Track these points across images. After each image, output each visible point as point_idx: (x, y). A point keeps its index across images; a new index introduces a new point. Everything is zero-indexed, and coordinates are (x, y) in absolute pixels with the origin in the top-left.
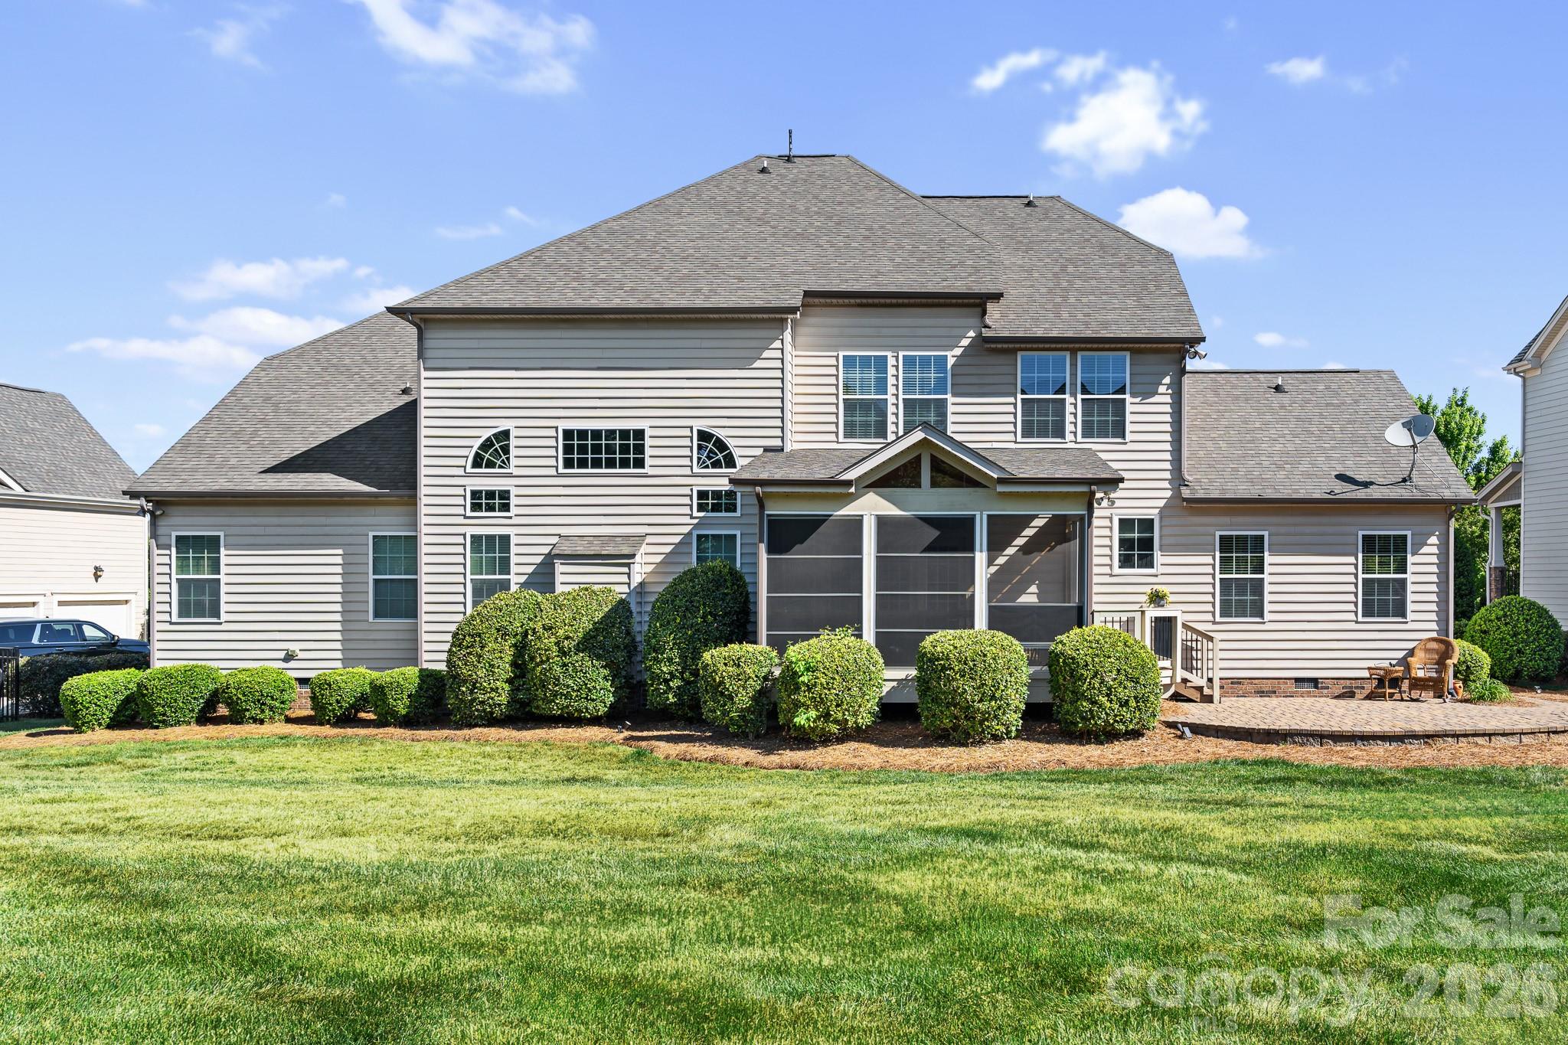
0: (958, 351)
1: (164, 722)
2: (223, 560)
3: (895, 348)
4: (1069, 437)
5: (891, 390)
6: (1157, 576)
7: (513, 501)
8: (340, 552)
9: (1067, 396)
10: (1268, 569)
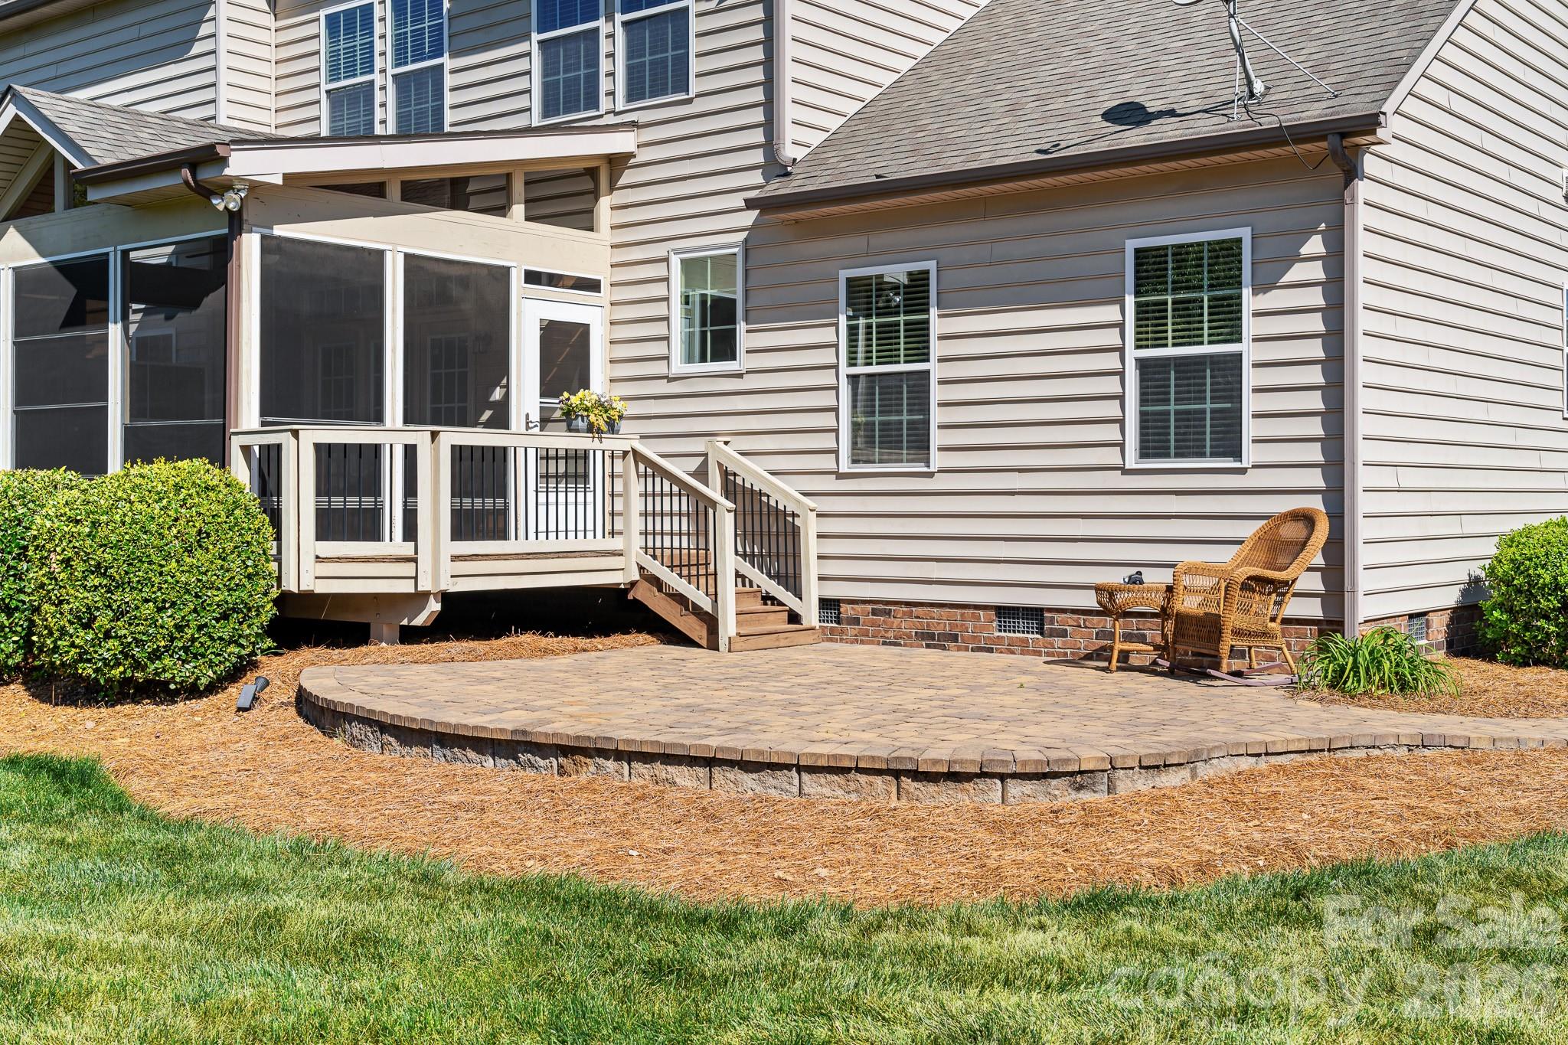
4: (605, 103)
6: (740, 376)
9: (601, 23)
10: (936, 349)
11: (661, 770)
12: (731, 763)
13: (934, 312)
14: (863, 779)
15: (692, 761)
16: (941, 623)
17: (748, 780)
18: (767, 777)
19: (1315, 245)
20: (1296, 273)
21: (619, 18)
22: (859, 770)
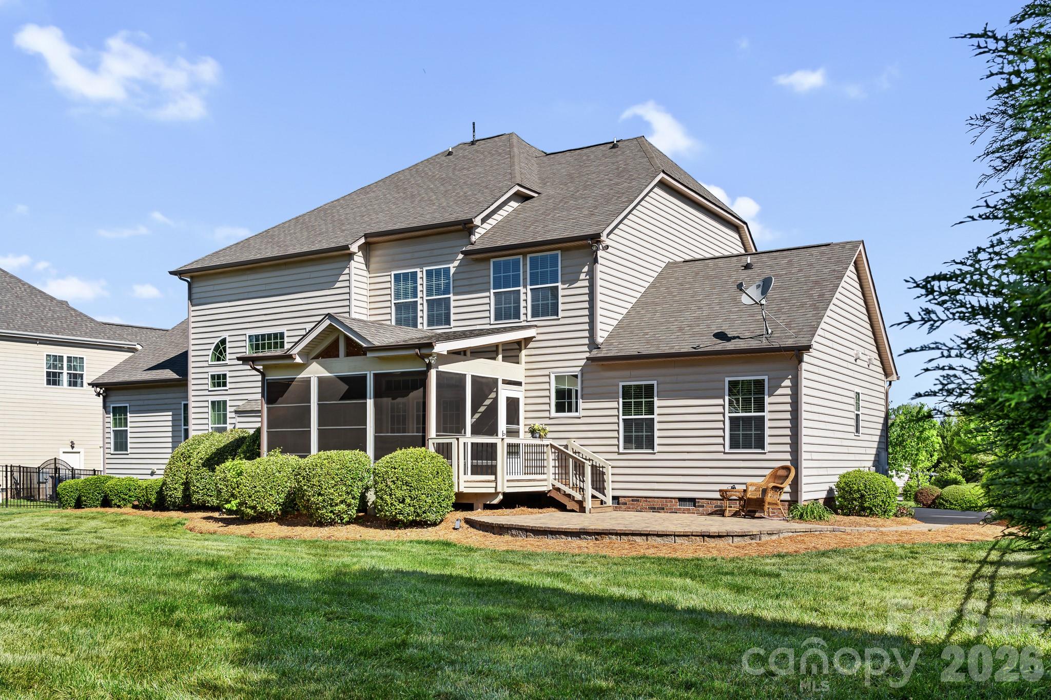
0: (456, 263)
1: (85, 505)
2: (129, 419)
3: (421, 266)
4: (523, 317)
5: (420, 294)
6: (580, 418)
7: (228, 380)
8: (171, 413)
9: (521, 288)
10: (657, 411)
11: (631, 538)
12: (654, 535)
13: (656, 399)
14: (693, 538)
15: (641, 535)
16: (657, 503)
17: (659, 539)
18: (665, 538)
19: (787, 383)
20: (780, 391)
21: (529, 287)
22: (692, 535)
